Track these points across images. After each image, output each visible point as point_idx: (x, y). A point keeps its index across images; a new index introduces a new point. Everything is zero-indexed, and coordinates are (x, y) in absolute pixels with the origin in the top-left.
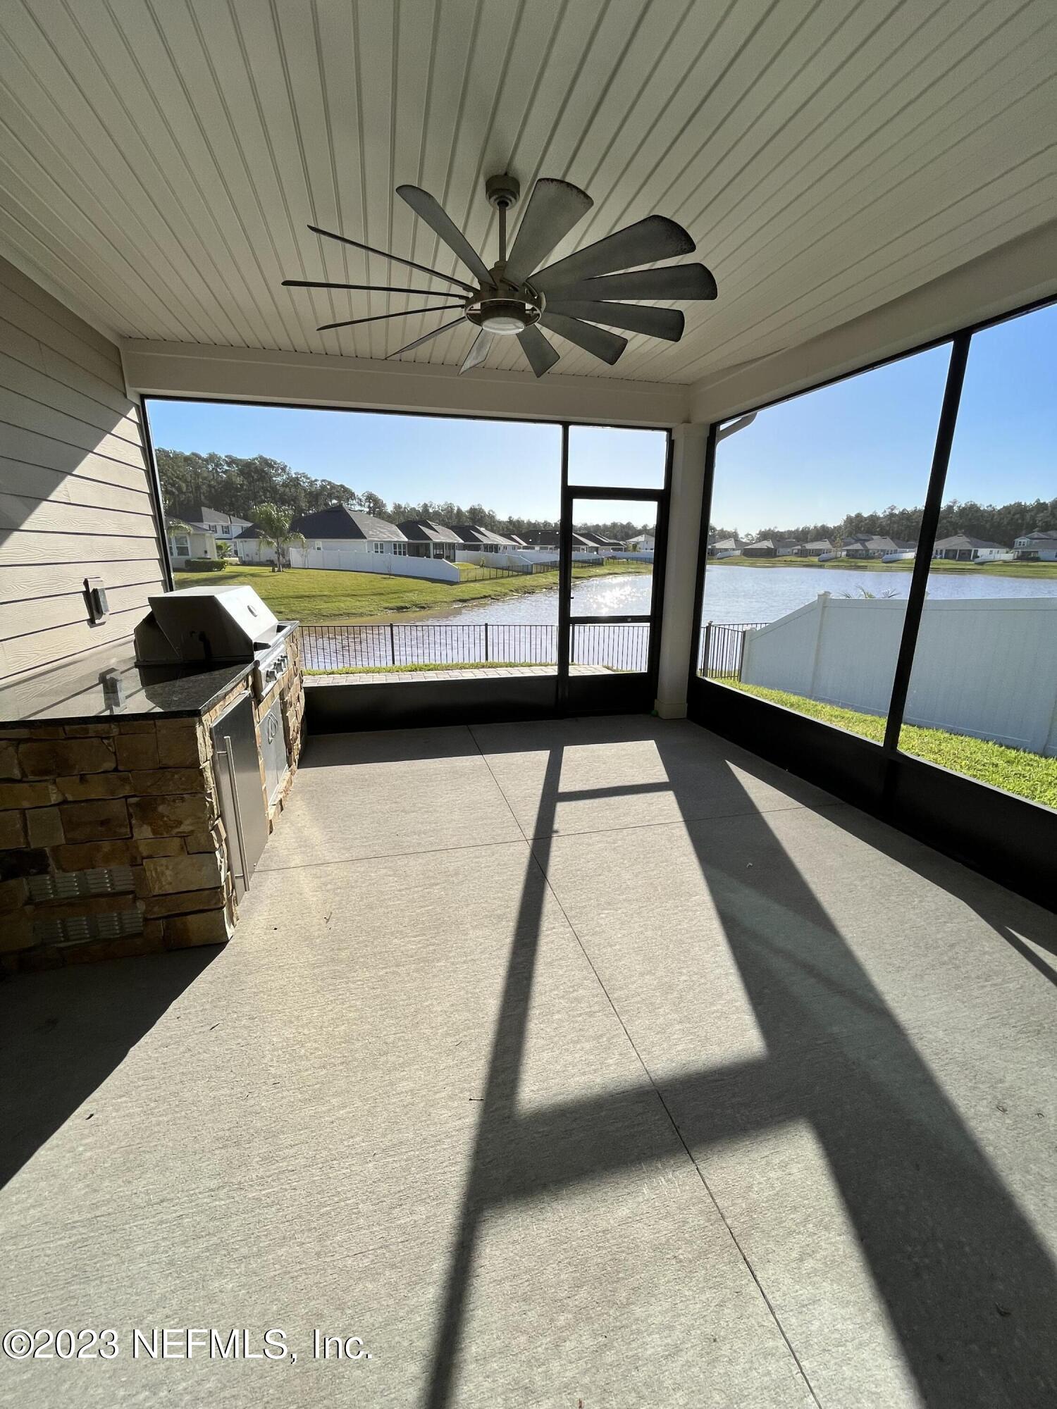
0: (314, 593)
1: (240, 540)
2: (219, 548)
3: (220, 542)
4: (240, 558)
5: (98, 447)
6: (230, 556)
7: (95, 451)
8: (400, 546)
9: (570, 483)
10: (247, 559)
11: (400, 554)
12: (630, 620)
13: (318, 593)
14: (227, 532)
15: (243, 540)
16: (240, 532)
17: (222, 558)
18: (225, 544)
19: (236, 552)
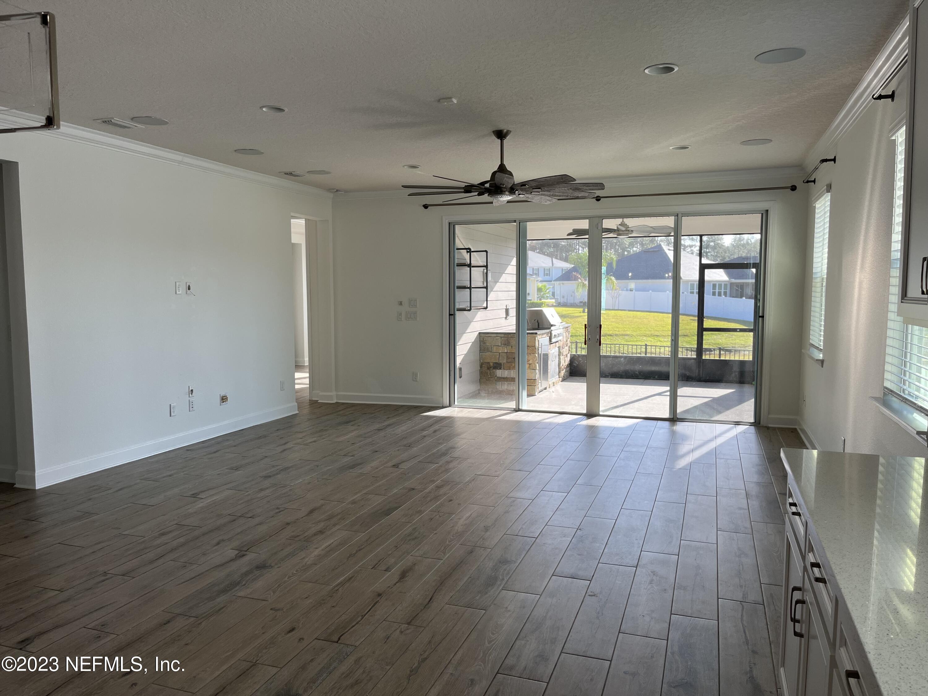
0: (617, 333)
1: (558, 282)
2: (539, 290)
3: (540, 285)
4: (557, 300)
5: (512, 262)
6: (547, 298)
7: (511, 264)
8: (720, 285)
9: (703, 262)
10: (562, 300)
11: (720, 294)
12: (738, 330)
13: (621, 333)
14: (548, 275)
15: (561, 282)
16: (560, 274)
17: (540, 300)
18: (545, 286)
19: (553, 294)
